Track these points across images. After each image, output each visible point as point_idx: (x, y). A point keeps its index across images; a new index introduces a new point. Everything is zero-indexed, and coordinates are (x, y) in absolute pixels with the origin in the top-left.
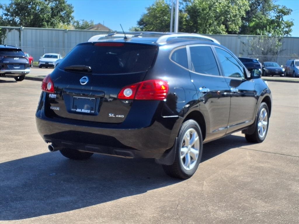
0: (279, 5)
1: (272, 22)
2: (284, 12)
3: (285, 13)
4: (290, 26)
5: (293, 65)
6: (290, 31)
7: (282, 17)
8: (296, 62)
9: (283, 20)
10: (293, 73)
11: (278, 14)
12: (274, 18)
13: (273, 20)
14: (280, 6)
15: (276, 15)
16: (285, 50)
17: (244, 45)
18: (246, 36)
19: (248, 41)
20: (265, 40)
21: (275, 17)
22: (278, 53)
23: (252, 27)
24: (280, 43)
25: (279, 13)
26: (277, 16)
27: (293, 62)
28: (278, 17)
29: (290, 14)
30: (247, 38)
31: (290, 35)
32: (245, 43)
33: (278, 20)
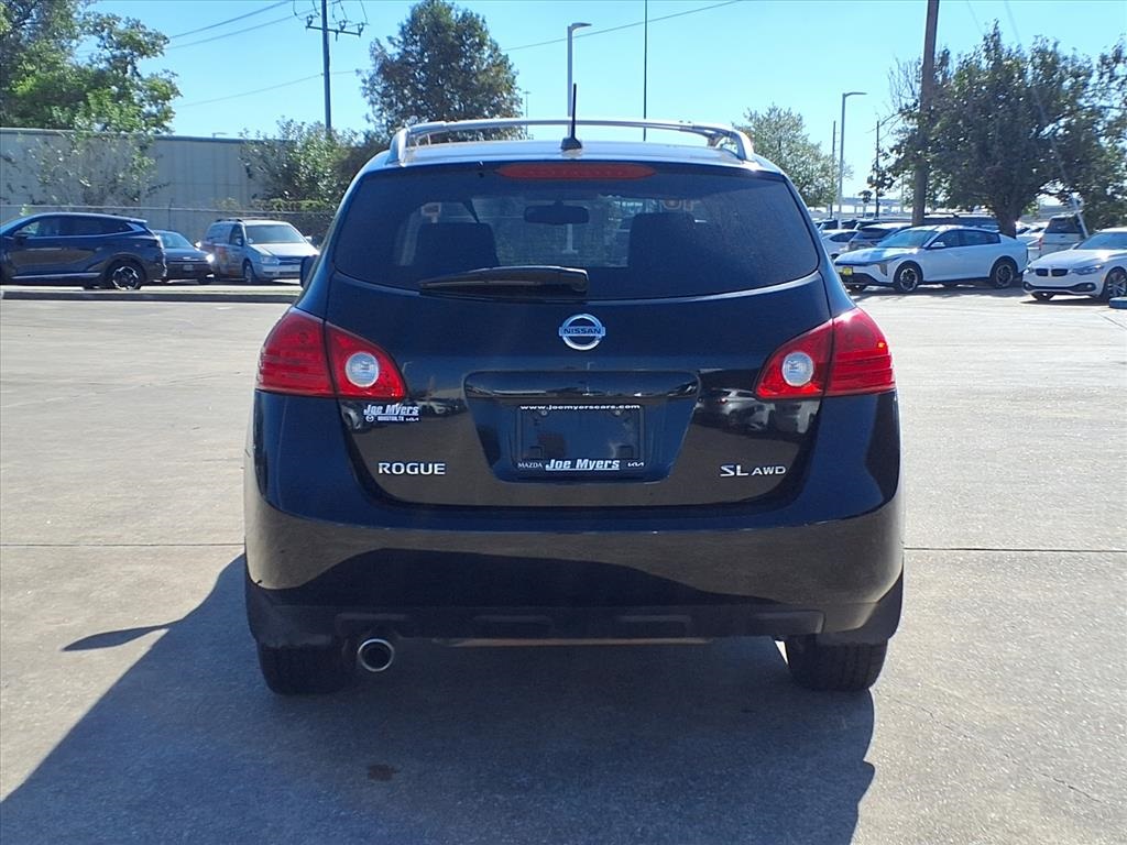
0: (114, 17)
1: (99, 80)
2: (138, 44)
3: (143, 49)
4: (167, 98)
5: (238, 241)
6: (167, 114)
7: (132, 63)
8: (246, 227)
9: (139, 75)
10: (244, 268)
11: (117, 53)
12: (103, 66)
13: (101, 72)
14: (119, 19)
15: (107, 53)
16: (168, 185)
17: (9, 166)
18: (15, 133)
19: (25, 151)
20: (89, 148)
21: (107, 60)
22: (142, 196)
23: (24, 96)
24: (147, 161)
25: (120, 45)
26: (114, 57)
27: (237, 228)
28: (120, 63)
29: (162, 53)
30: (20, 139)
31: (167, 129)
32: (13, 160)
33: (121, 75)
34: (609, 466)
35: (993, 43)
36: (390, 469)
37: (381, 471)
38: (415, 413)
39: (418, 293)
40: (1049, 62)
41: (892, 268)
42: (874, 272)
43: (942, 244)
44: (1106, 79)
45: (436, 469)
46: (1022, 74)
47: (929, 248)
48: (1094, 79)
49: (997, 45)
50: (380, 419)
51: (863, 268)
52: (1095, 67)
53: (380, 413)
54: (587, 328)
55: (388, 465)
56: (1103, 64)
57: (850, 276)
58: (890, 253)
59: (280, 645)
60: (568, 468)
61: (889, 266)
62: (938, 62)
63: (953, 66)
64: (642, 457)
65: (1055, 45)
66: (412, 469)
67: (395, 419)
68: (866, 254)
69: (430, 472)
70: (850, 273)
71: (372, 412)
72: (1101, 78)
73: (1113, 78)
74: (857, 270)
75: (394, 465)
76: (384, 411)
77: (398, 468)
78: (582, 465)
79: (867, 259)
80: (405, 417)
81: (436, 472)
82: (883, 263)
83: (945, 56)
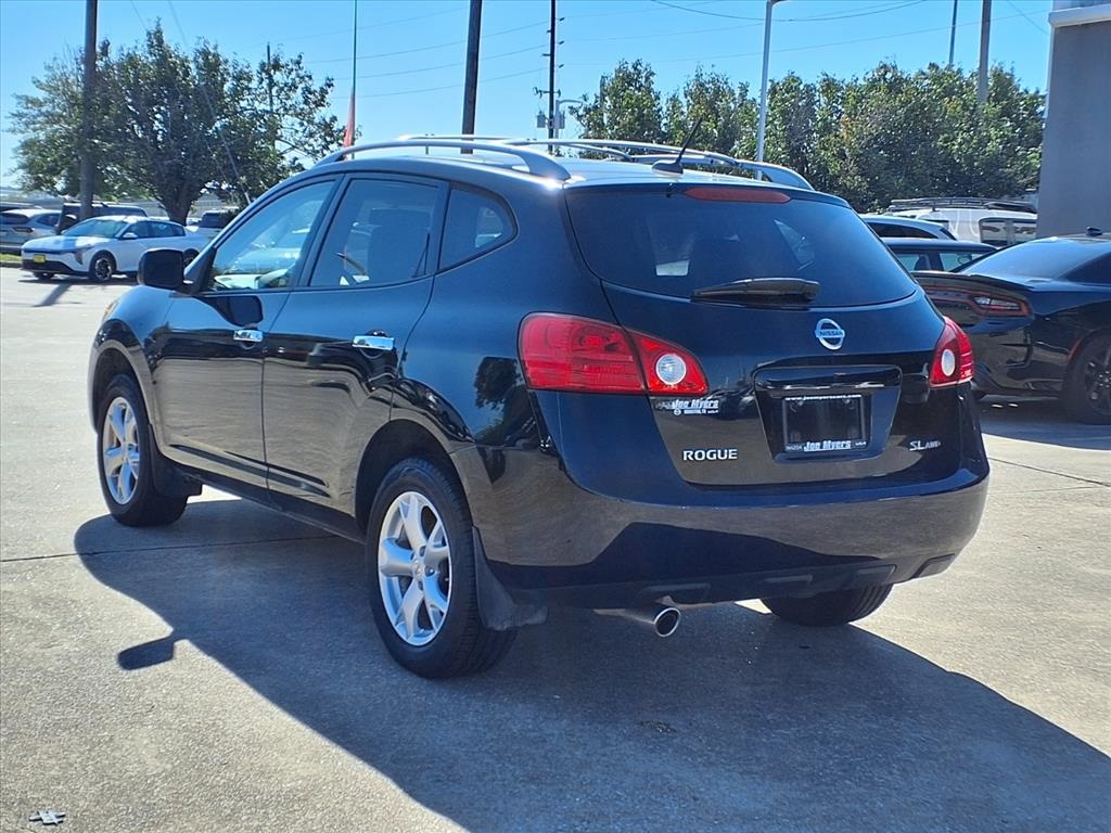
34: (844, 445)
35: (156, 40)
36: (693, 456)
37: (685, 458)
38: (716, 406)
39: (688, 301)
40: (211, 64)
41: (87, 257)
42: (69, 260)
43: (132, 235)
44: (265, 84)
45: (730, 454)
46: (186, 73)
47: (121, 238)
48: (254, 85)
49: (160, 42)
50: (686, 412)
51: (57, 256)
52: (255, 73)
53: (686, 407)
54: (831, 330)
55: (691, 453)
56: (263, 70)
57: (42, 264)
58: (81, 242)
59: (505, 627)
60: (818, 449)
61: (84, 255)
62: (98, 50)
63: (114, 56)
64: (864, 437)
65: (215, 48)
66: (711, 455)
67: (699, 412)
68: (57, 242)
69: (726, 457)
70: (43, 261)
71: (677, 406)
72: (261, 83)
73: (272, 84)
74: (50, 258)
75: (697, 453)
76: (690, 405)
77: (700, 456)
78: (828, 445)
79: (60, 247)
80: (707, 410)
81: (730, 457)
82: (77, 252)
83: (105, 47)
